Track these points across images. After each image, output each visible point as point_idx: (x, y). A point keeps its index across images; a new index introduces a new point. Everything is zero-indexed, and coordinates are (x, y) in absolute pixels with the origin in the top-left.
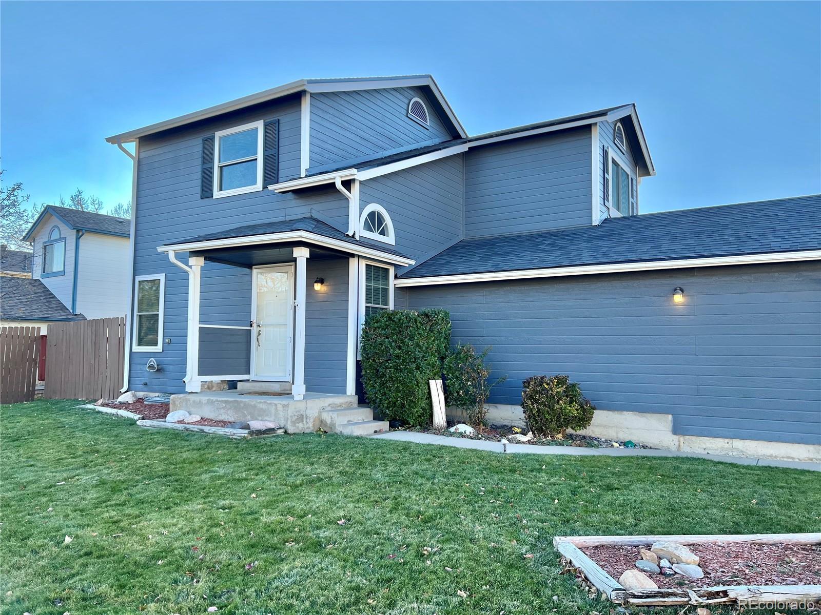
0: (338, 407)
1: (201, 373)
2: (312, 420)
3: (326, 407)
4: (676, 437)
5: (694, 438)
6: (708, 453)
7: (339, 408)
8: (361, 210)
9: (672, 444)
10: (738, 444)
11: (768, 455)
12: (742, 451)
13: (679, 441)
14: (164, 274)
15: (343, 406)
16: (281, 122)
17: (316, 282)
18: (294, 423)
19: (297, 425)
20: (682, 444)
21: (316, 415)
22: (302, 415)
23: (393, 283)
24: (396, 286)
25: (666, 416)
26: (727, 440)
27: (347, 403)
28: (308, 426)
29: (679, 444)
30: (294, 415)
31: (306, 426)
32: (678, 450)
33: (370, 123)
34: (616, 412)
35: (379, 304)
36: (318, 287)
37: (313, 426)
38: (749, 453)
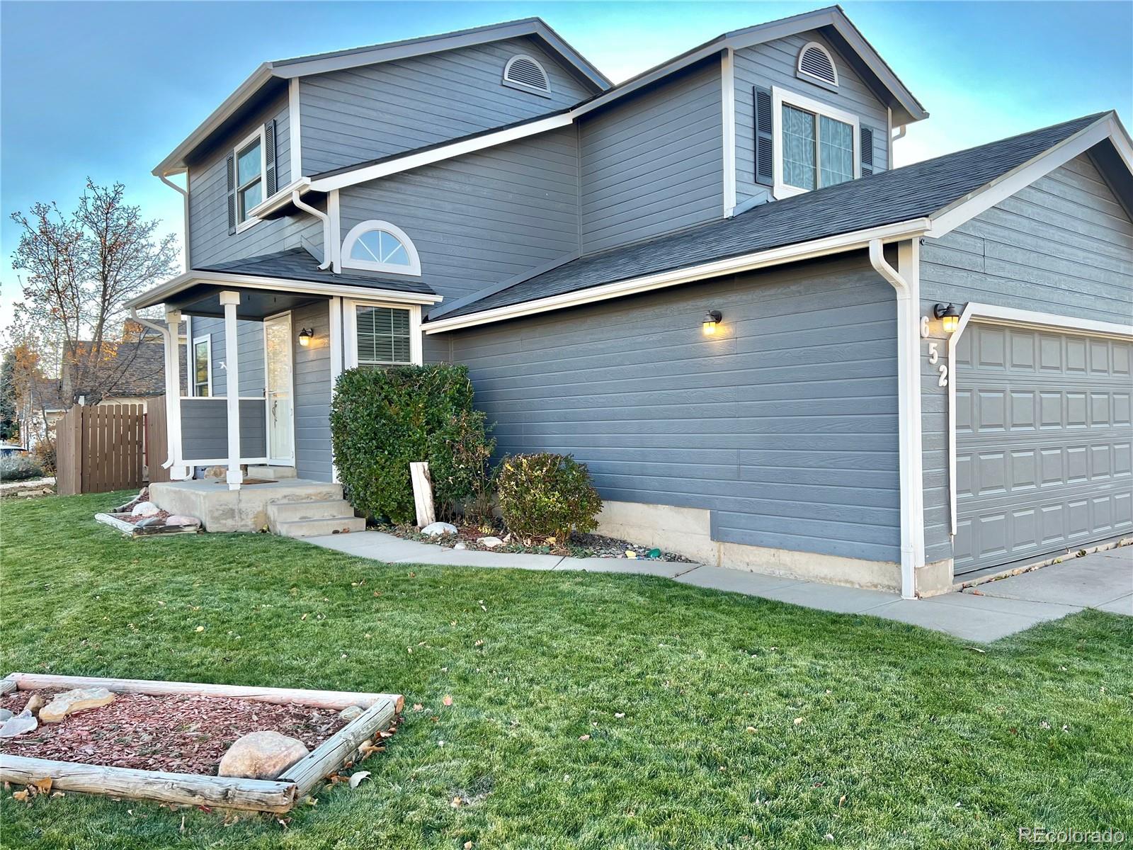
0: (302, 499)
1: (186, 456)
2: (251, 516)
3: (278, 499)
4: (715, 545)
5: (735, 546)
6: (752, 571)
7: (304, 501)
8: (344, 231)
9: (712, 553)
10: (786, 557)
11: (822, 575)
12: (790, 569)
13: (719, 551)
14: (209, 335)
15: (313, 497)
16: (277, 123)
17: (302, 335)
18: (216, 519)
19: (222, 521)
20: (722, 556)
21: (261, 509)
22: (233, 510)
23: (417, 328)
24: (427, 333)
25: (705, 511)
26: (773, 551)
27: (320, 493)
28: (248, 524)
29: (719, 556)
30: (217, 510)
31: (240, 524)
32: (719, 565)
33: (423, 105)
34: (651, 506)
35: (391, 360)
36: (304, 341)
37: (255, 523)
38: (799, 572)
